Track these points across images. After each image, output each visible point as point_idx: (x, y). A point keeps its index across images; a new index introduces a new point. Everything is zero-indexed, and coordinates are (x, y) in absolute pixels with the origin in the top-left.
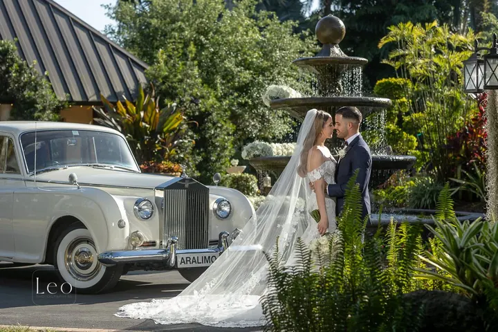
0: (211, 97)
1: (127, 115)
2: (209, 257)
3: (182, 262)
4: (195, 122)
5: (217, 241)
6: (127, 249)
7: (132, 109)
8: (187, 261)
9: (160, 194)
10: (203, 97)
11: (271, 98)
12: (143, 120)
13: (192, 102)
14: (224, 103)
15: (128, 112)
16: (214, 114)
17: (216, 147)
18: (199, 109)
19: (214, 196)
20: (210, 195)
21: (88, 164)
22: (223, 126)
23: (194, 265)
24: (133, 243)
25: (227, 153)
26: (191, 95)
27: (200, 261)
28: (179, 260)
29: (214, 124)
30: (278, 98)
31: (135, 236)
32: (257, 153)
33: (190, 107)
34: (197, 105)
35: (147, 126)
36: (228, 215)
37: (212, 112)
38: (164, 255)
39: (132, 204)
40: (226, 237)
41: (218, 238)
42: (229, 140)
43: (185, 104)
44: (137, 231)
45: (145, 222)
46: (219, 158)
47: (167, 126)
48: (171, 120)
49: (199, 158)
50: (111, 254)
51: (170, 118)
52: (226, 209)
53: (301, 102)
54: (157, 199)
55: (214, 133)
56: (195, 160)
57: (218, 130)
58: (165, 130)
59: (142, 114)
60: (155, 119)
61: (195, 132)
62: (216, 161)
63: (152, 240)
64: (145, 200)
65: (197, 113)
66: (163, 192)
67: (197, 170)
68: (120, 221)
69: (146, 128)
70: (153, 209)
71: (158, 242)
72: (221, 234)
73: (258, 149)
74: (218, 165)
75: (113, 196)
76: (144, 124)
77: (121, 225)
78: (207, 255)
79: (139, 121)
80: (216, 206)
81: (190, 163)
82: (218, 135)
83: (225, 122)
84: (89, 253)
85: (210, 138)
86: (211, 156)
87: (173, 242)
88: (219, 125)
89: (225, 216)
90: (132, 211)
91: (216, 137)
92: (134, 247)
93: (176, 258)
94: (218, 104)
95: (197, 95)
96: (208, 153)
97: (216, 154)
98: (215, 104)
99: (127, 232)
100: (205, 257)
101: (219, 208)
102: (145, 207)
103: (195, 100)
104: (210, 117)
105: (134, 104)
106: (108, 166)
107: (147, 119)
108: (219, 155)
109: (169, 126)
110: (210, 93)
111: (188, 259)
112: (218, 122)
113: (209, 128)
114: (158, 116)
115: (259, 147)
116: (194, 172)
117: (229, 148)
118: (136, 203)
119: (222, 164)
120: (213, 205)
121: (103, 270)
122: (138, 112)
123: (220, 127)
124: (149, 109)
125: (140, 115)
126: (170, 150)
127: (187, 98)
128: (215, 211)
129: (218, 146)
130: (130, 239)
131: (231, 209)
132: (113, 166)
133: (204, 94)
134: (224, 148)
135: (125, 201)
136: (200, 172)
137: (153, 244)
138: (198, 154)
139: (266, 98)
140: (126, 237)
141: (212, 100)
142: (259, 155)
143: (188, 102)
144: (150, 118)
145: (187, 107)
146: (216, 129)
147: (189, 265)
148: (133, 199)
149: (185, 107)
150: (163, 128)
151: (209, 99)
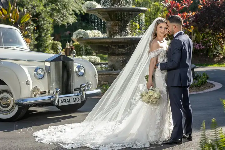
0: (41, 6)
1: (3, 15)
2: (75, 98)
3: (61, 102)
4: (36, 18)
5: (79, 88)
6: (31, 97)
7: (5, 13)
8: (64, 101)
9: (48, 64)
10: (37, 6)
11: (87, 8)
12: (11, 18)
13: (32, 8)
14: (48, 9)
15: (3, 13)
16: (43, 14)
17: (44, 30)
18: (36, 12)
19: (76, 64)
20: (74, 63)
21: (2, 47)
22: (47, 20)
23: (68, 104)
24: (35, 93)
25: (49, 32)
26: (32, 5)
27: (71, 101)
28: (60, 101)
29: (43, 19)
30: (91, 8)
31: (36, 88)
32: (81, 36)
33: (31, 11)
34: (35, 10)
35: (13, 21)
36: (83, 74)
37: (42, 13)
38: (52, 99)
39: (33, 71)
40: (84, 87)
41: (79, 87)
42: (50, 26)
43: (29, 9)
44: (37, 86)
45: (40, 81)
46: (46, 35)
47: (22, 20)
48: (24, 18)
49: (37, 35)
50: (22, 100)
51: (24, 16)
52: (82, 71)
53: (104, 10)
54: (46, 67)
55: (43, 23)
56: (35, 36)
57: (45, 21)
58: (22, 22)
59: (11, 15)
60: (17, 17)
61: (34, 23)
62: (44, 36)
63: (44, 90)
64: (40, 68)
65: (35, 14)
66: (49, 63)
67: (36, 41)
68: (27, 81)
69: (13, 22)
70: (44, 73)
71: (47, 91)
72: (81, 86)
73: (81, 34)
74: (45, 38)
75: (21, 66)
76: (11, 20)
77: (28, 84)
78: (74, 97)
79: (9, 18)
80: (77, 70)
81: (33, 38)
82: (45, 24)
83: (48, 18)
84: (7, 98)
85: (41, 25)
86: (42, 34)
87: (57, 92)
88: (45, 19)
89: (81, 75)
90: (33, 75)
91: (44, 25)
92: (35, 95)
93: (58, 100)
94: (45, 9)
95: (35, 5)
96: (40, 32)
97: (44, 33)
98: (43, 9)
99: (31, 87)
100: (73, 99)
101: (79, 71)
102: (40, 72)
103: (34, 7)
104: (41, 15)
105: (6, 10)
106: (12, 47)
107: (13, 17)
108: (45, 33)
109: (24, 20)
110: (40, 4)
111: (65, 100)
112: (45, 18)
113: (41, 21)
114: (18, 16)
115: (82, 33)
116: (34, 42)
117: (50, 30)
118: (35, 70)
119: (47, 38)
120: (75, 69)
121: (16, 109)
122: (8, 13)
123: (46, 20)
124: (14, 12)
125: (10, 15)
126: (25, 32)
127: (30, 6)
128: (76, 72)
129: (45, 29)
130: (33, 91)
131: (84, 71)
132: (15, 47)
133: (38, 4)
134: (48, 30)
135: (28, 69)
136: (37, 41)
137: (45, 92)
138: (36, 33)
139: (85, 8)
140: (30, 90)
141: (42, 7)
142: (82, 38)
143: (30, 8)
144: (14, 17)
145: (30, 10)
146: (44, 21)
147: (65, 104)
148: (34, 68)
149: (29, 11)
150: (21, 21)
151: (40, 7)
